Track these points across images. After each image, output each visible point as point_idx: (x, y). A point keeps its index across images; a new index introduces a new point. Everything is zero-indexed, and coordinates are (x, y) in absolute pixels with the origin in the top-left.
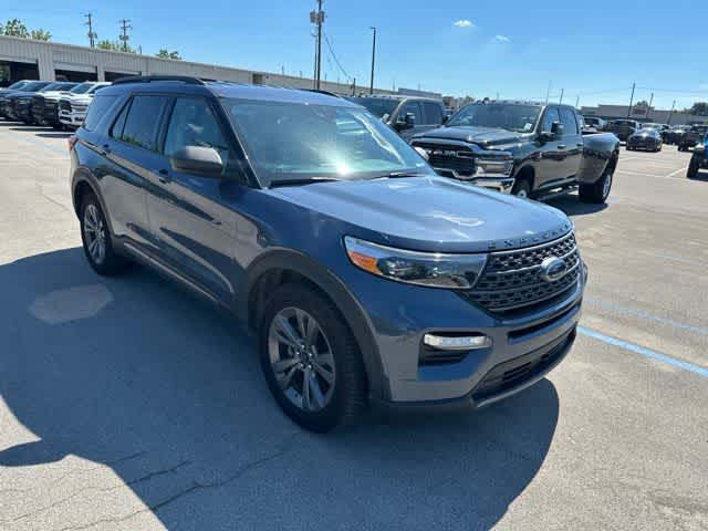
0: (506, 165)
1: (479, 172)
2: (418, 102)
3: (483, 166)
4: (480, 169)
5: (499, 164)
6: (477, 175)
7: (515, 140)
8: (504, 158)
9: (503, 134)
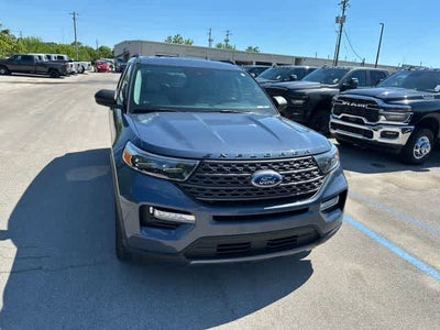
0: (406, 117)
1: (382, 119)
2: (365, 71)
3: (385, 116)
4: (383, 118)
5: (400, 115)
6: (380, 122)
7: (421, 98)
8: (405, 110)
9: (414, 92)
